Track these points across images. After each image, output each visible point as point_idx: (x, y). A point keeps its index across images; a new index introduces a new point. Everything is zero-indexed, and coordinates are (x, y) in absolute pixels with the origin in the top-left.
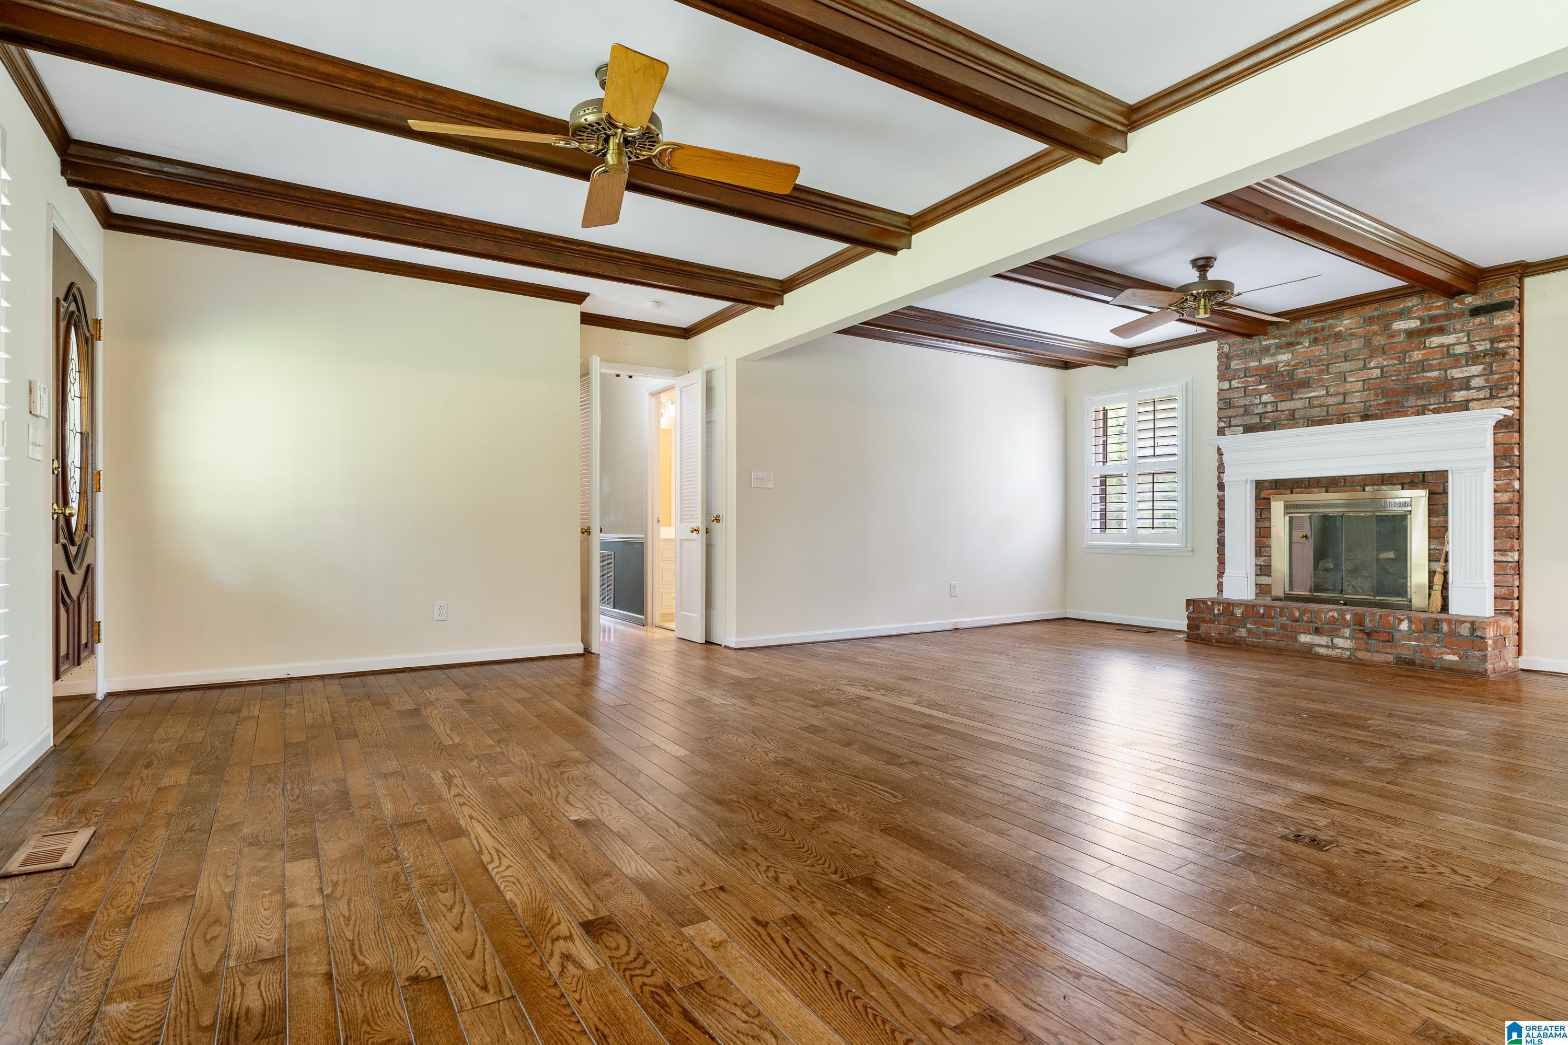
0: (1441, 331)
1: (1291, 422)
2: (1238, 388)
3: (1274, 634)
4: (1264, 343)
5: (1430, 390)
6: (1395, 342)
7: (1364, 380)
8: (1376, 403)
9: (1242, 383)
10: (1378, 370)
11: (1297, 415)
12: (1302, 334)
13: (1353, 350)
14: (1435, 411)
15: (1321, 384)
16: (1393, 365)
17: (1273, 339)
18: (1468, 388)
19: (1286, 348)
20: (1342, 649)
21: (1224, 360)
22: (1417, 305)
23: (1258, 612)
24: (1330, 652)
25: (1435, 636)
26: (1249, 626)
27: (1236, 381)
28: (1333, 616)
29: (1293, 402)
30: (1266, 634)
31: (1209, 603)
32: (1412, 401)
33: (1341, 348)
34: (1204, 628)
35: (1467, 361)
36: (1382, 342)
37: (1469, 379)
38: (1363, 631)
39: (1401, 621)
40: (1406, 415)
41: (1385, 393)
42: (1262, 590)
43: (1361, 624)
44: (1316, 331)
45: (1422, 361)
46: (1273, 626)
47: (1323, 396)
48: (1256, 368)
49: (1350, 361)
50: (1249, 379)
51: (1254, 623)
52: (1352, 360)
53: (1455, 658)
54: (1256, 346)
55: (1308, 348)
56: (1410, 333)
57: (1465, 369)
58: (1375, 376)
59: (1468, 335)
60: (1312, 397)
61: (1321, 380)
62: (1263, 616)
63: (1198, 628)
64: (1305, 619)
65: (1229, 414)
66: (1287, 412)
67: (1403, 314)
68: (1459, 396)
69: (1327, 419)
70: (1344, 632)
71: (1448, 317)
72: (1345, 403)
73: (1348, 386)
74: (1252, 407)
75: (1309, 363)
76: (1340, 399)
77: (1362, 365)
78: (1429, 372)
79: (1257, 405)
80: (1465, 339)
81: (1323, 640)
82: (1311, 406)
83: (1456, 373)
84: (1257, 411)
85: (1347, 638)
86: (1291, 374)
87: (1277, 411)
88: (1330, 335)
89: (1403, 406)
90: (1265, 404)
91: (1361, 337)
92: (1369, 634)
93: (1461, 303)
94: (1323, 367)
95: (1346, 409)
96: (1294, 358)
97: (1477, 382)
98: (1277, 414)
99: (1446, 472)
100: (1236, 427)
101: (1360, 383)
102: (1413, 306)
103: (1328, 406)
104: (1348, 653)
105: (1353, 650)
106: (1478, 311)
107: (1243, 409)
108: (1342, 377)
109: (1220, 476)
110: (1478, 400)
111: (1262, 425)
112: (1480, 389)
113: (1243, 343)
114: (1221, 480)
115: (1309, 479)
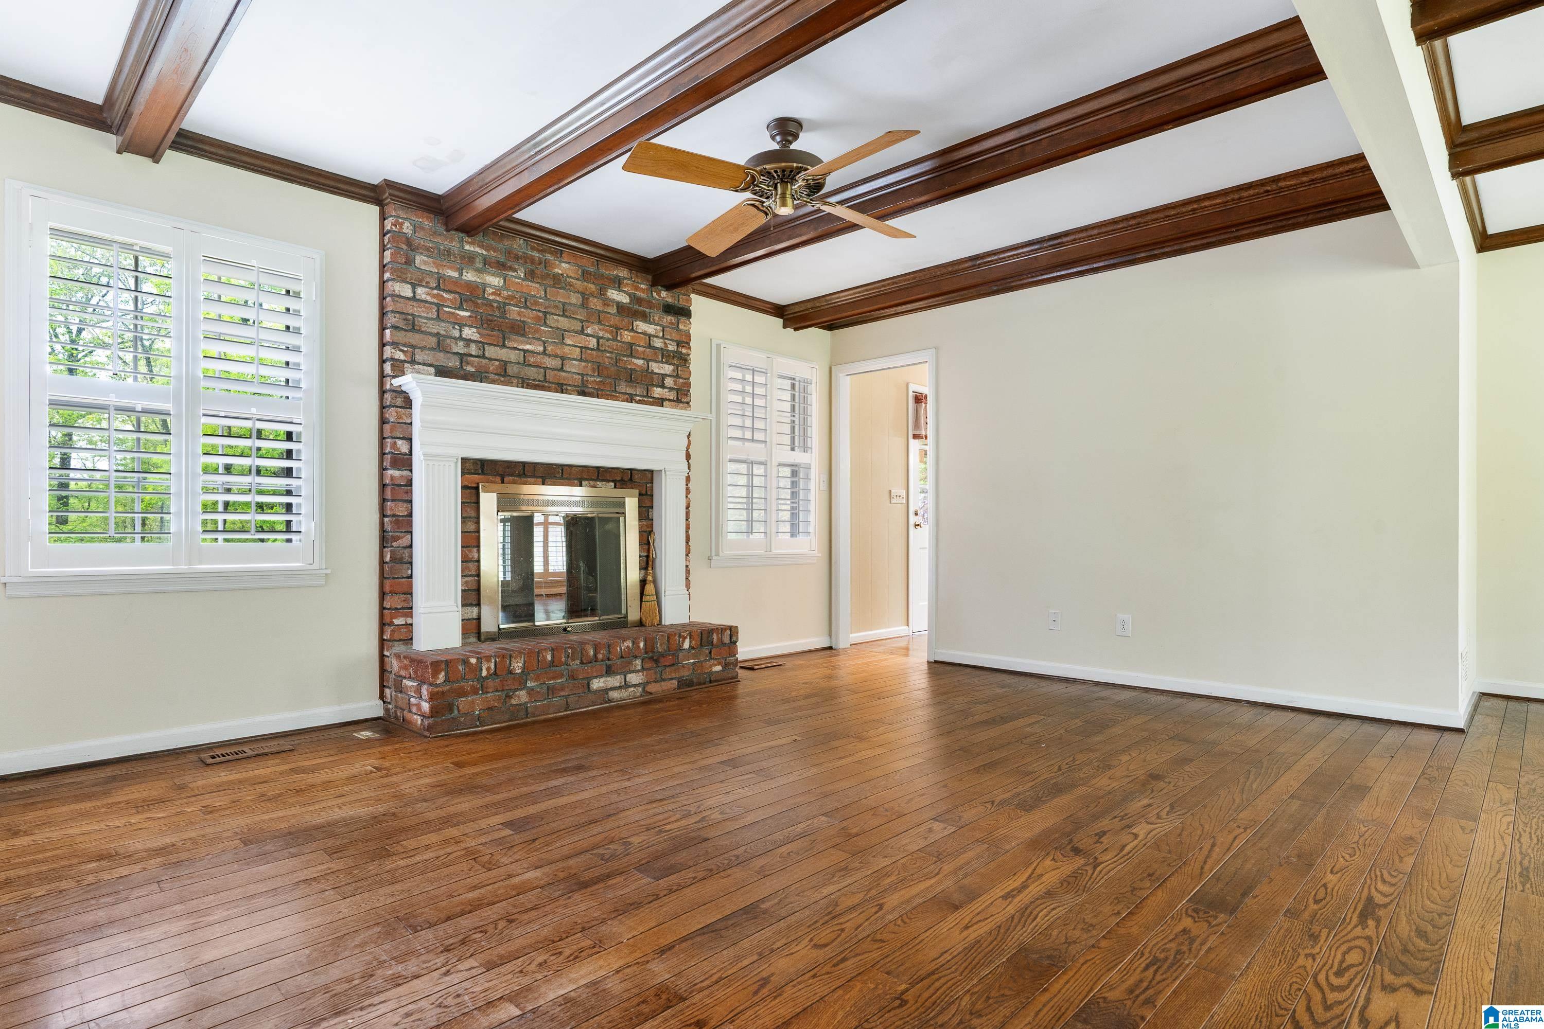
0: (645, 317)
1: (502, 379)
2: (426, 302)
3: (563, 688)
4: (467, 247)
5: (636, 379)
6: (608, 313)
7: (581, 348)
8: (592, 379)
9: (434, 296)
10: (595, 340)
11: (509, 370)
12: (517, 258)
13: (570, 304)
14: (640, 403)
15: (537, 336)
16: (608, 340)
17: (479, 246)
18: (663, 386)
19: (496, 268)
20: (635, 686)
21: (404, 247)
22: (626, 279)
23: (545, 658)
24: (624, 694)
25: (707, 649)
26: (529, 684)
27: (424, 290)
28: (628, 647)
29: (505, 350)
30: (551, 690)
31: (473, 661)
32: (623, 387)
33: (561, 296)
34: (463, 703)
35: (663, 358)
36: (598, 308)
37: (664, 376)
38: (651, 658)
39: (684, 638)
40: (618, 400)
41: (599, 369)
42: (472, 628)
43: (652, 651)
44: (532, 261)
45: (631, 345)
46: (562, 676)
47: (538, 354)
48: (456, 282)
49: (567, 317)
50: (445, 295)
51: (537, 678)
52: (570, 317)
53: (718, 668)
54: (454, 245)
55: (523, 280)
56: (620, 307)
57: (661, 365)
58: (591, 346)
59: (663, 331)
60: (528, 351)
61: (537, 331)
62: (549, 664)
63: (450, 707)
64: (599, 656)
65: (413, 342)
66: (497, 363)
67: (617, 283)
68: (657, 392)
69: (543, 384)
70: (636, 665)
71: (650, 305)
72: (562, 369)
73: (566, 350)
74: (448, 341)
75: (526, 302)
76: (556, 363)
77: (580, 328)
78: (636, 358)
79: (455, 338)
80: (661, 334)
81: (615, 681)
82: (526, 363)
83: (655, 367)
84: (455, 350)
85: (638, 671)
86: (502, 307)
87: (483, 356)
88: (548, 275)
89: (615, 391)
90: (469, 341)
91: (578, 292)
92: (657, 661)
93: (659, 294)
94: (540, 314)
95: (564, 378)
96: (506, 287)
97: (669, 382)
98: (484, 361)
99: (652, 471)
100: (424, 364)
101: (578, 350)
102: (624, 278)
103: (545, 368)
104: (640, 689)
105: (644, 685)
106: (669, 309)
107: (434, 340)
108: (561, 334)
109: (395, 443)
110: (669, 400)
111: (462, 372)
112: (671, 389)
113: (435, 233)
114: (398, 449)
115: (524, 464)
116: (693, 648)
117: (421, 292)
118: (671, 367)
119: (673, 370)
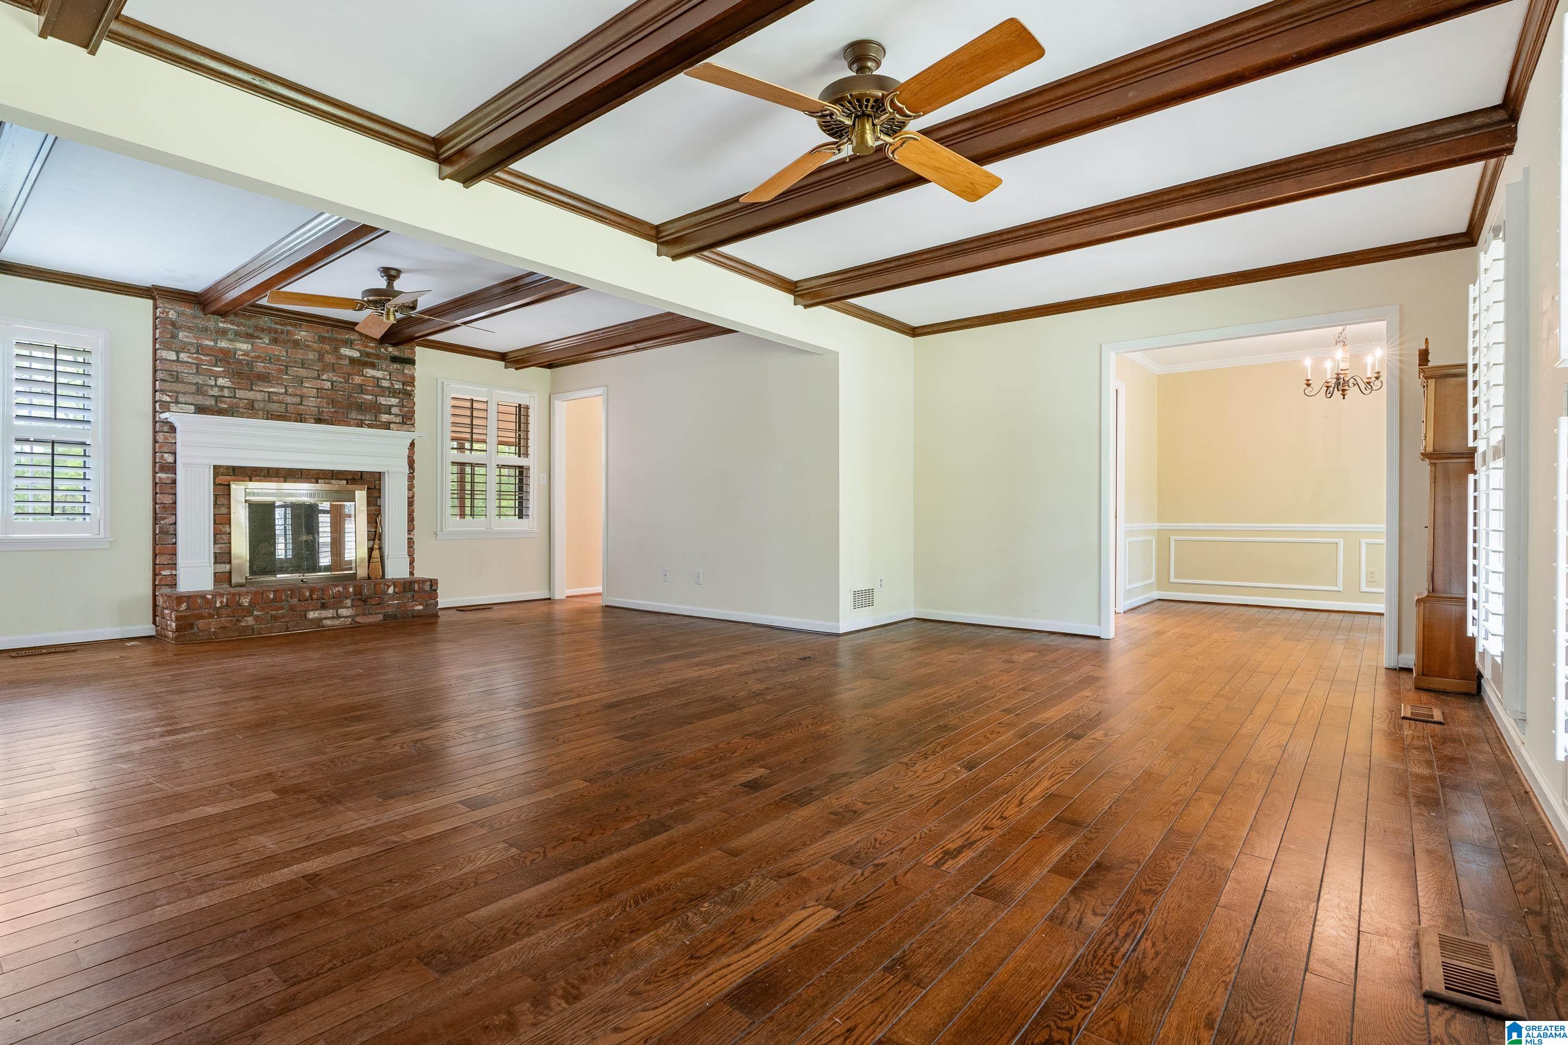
0: (373, 366)
1: (250, 412)
2: (188, 362)
3: (283, 617)
4: (221, 325)
5: (366, 409)
6: (342, 364)
7: (317, 389)
8: (327, 410)
9: (194, 358)
10: (329, 383)
11: (256, 406)
12: (262, 330)
13: (308, 359)
14: (370, 426)
15: (280, 382)
16: (341, 383)
17: (231, 324)
18: (390, 413)
19: (245, 338)
20: (345, 617)
21: (170, 327)
22: (357, 340)
23: (268, 597)
24: (336, 622)
25: (409, 595)
26: (255, 613)
27: (186, 355)
28: (339, 591)
29: (252, 392)
30: (275, 618)
31: (209, 597)
32: (354, 415)
33: (299, 355)
35: (389, 394)
36: (332, 361)
37: (390, 407)
38: (360, 599)
39: (389, 586)
40: (349, 425)
41: (334, 403)
42: (222, 578)
43: (361, 594)
44: (276, 331)
45: (361, 386)
46: (282, 608)
47: (281, 394)
48: (211, 348)
49: (305, 368)
50: (203, 357)
51: (262, 609)
52: (308, 368)
53: (420, 607)
54: (211, 324)
55: (267, 345)
56: (352, 361)
57: (388, 399)
58: (326, 387)
59: (390, 375)
60: (272, 392)
61: (280, 378)
62: (274, 600)
63: (191, 626)
64: (315, 596)
65: (176, 389)
66: (246, 401)
67: (348, 344)
68: (385, 418)
69: (285, 416)
70: (347, 603)
71: (378, 357)
72: (301, 404)
73: (305, 390)
74: (205, 388)
75: (270, 359)
76: (296, 400)
77: (316, 375)
78: (365, 394)
79: (212, 386)
80: (388, 377)
81: (330, 613)
82: (270, 400)
83: (382, 400)
84: (211, 393)
85: (348, 607)
86: (250, 364)
87: (235, 397)
88: (289, 341)
89: (348, 418)
90: (222, 388)
91: (315, 351)
92: (365, 601)
93: (386, 350)
94: (283, 367)
95: (302, 410)
96: (253, 350)
97: (395, 410)
98: (235, 400)
99: (380, 473)
100: (185, 404)
101: (315, 391)
102: (355, 340)
103: (287, 404)
104: (350, 620)
105: (353, 617)
106: (395, 359)
107: (194, 387)
108: (300, 381)
109: (163, 456)
110: (395, 423)
111: (217, 408)
112: (397, 415)
113: (195, 317)
114: (165, 460)
115: (269, 469)
116: (397, 593)
117: (183, 356)
118: (397, 400)
119: (399, 402)
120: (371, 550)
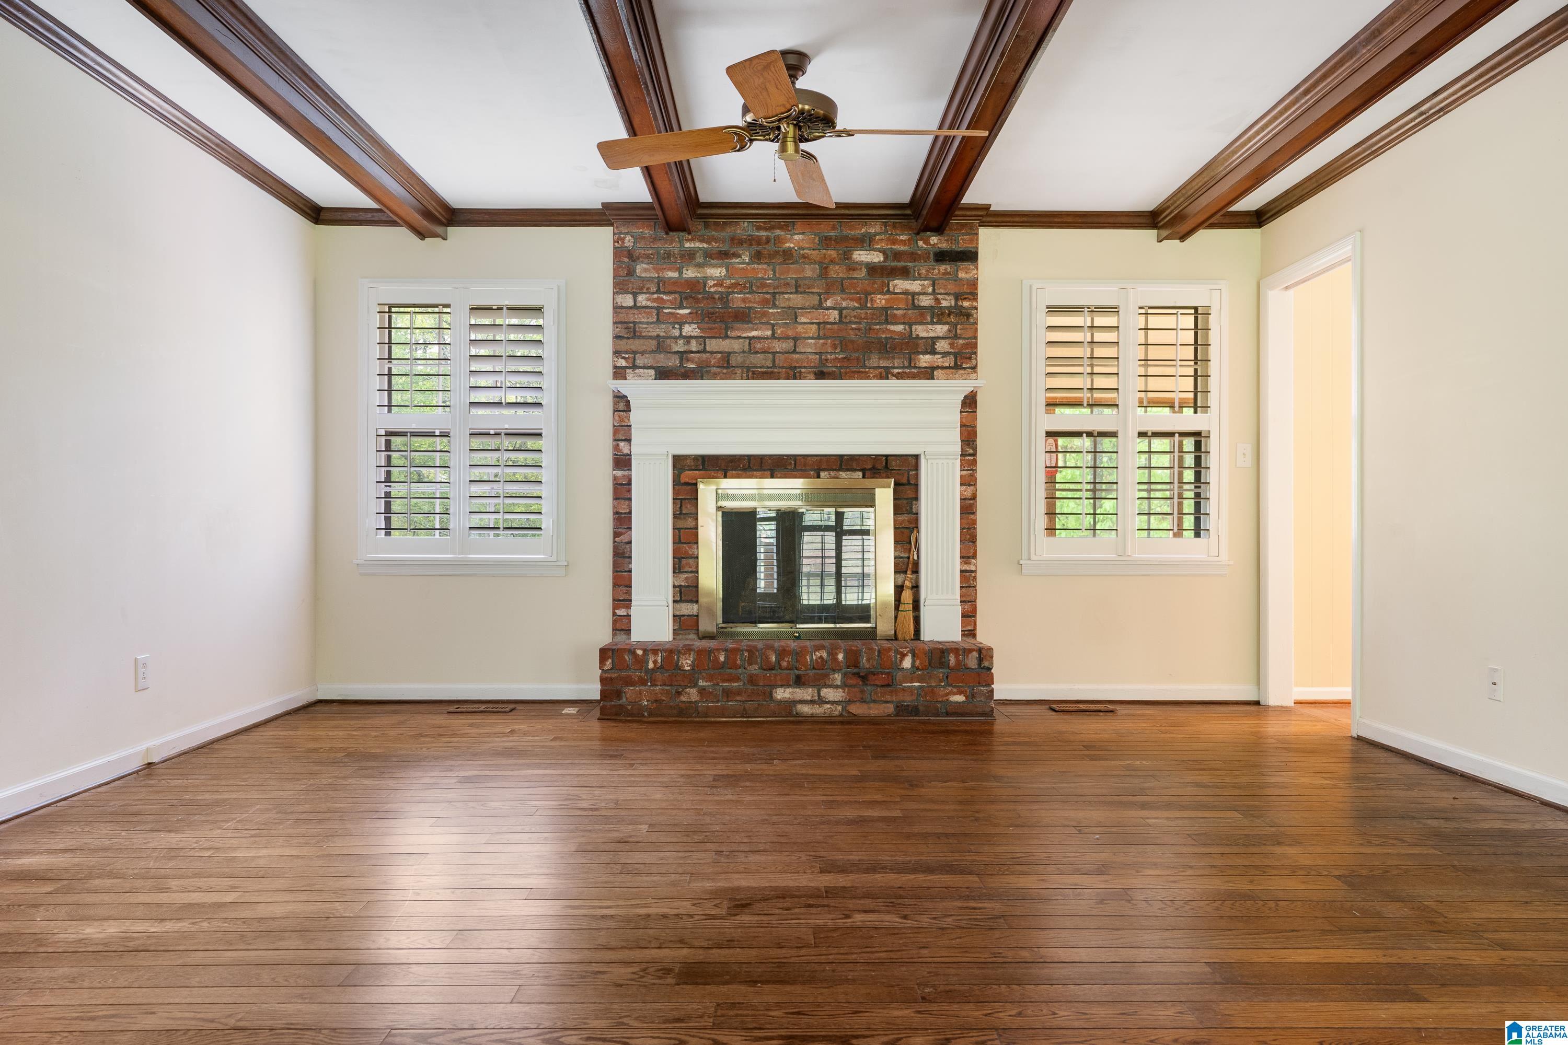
0: (905, 273)
1: (725, 371)
2: (646, 307)
3: (739, 693)
4: (687, 245)
5: (894, 348)
6: (855, 278)
7: (819, 324)
8: (833, 357)
9: (654, 300)
10: (836, 312)
11: (733, 362)
12: (741, 242)
13: (805, 278)
14: (899, 376)
15: (764, 320)
16: (854, 309)
17: (702, 241)
18: (933, 352)
19: (717, 258)
20: (832, 703)
21: (626, 260)
22: (880, 234)
23: (717, 659)
24: (817, 710)
25: (940, 673)
26: (701, 683)
27: (645, 296)
28: (821, 657)
29: (728, 341)
30: (728, 693)
31: (640, 652)
32: (874, 361)
33: (792, 273)
34: (630, 692)
35: (932, 318)
36: (841, 275)
37: (934, 340)
38: (857, 675)
39: (904, 656)
40: (868, 378)
41: (844, 344)
42: (683, 624)
43: (856, 666)
44: (759, 241)
45: (885, 309)
46: (737, 679)
47: (767, 338)
48: (675, 282)
49: (801, 293)
50: (665, 297)
51: (710, 678)
52: (805, 292)
53: (960, 698)
54: (674, 247)
55: (748, 264)
56: (872, 269)
57: (930, 327)
58: (832, 320)
59: (934, 285)
60: (754, 337)
61: (765, 314)
62: (723, 666)
63: (619, 694)
64: (784, 664)
65: (634, 348)
66: (719, 355)
67: (866, 242)
68: (925, 360)
69: (772, 372)
70: (834, 679)
71: (913, 257)
72: (794, 352)
73: (800, 329)
74: (668, 341)
75: (750, 286)
76: (787, 345)
77: (817, 302)
78: (893, 324)
79: (676, 338)
80: (930, 290)
81: (806, 693)
82: (752, 351)
83: (921, 331)
84: (676, 348)
85: (837, 687)
86: (725, 298)
87: (704, 351)
88: (777, 252)
89: (865, 367)
90: (688, 339)
91: (815, 263)
92: (864, 678)
93: (927, 242)
94: (768, 296)
95: (797, 361)
96: (729, 276)
97: (942, 346)
98: (704, 356)
99: (916, 457)
100: (644, 368)
101: (815, 327)
102: (876, 234)
103: (774, 353)
104: (840, 708)
105: (845, 703)
106: (941, 257)
107: (654, 342)
108: (793, 314)
109: (618, 445)
110: (943, 368)
111: (683, 370)
112: (945, 354)
113: (655, 239)
114: (620, 451)
115: (750, 457)
116: (918, 669)
117: (642, 299)
118: (946, 328)
119: (949, 331)
120: (899, 589)
